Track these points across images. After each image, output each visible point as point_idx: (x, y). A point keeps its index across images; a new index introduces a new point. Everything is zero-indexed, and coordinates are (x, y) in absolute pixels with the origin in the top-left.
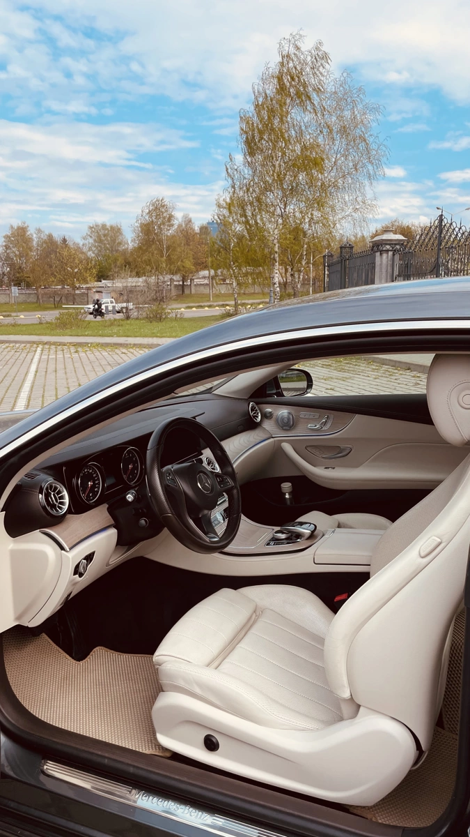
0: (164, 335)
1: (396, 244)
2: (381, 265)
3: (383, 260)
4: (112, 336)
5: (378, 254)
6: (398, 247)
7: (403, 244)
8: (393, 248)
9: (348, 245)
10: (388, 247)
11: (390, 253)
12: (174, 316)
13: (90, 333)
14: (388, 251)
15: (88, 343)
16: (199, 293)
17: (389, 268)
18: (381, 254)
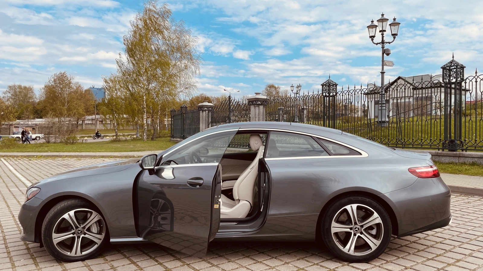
0: (82, 151)
1: (209, 107)
2: (203, 117)
3: (203, 115)
4: (47, 152)
5: (201, 112)
6: (210, 109)
7: (213, 108)
8: (208, 109)
9: (185, 107)
10: (206, 109)
11: (207, 112)
12: (81, 141)
13: (31, 150)
14: (206, 110)
15: (35, 156)
16: (88, 128)
17: (206, 118)
18: (202, 112)
